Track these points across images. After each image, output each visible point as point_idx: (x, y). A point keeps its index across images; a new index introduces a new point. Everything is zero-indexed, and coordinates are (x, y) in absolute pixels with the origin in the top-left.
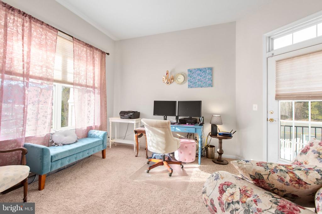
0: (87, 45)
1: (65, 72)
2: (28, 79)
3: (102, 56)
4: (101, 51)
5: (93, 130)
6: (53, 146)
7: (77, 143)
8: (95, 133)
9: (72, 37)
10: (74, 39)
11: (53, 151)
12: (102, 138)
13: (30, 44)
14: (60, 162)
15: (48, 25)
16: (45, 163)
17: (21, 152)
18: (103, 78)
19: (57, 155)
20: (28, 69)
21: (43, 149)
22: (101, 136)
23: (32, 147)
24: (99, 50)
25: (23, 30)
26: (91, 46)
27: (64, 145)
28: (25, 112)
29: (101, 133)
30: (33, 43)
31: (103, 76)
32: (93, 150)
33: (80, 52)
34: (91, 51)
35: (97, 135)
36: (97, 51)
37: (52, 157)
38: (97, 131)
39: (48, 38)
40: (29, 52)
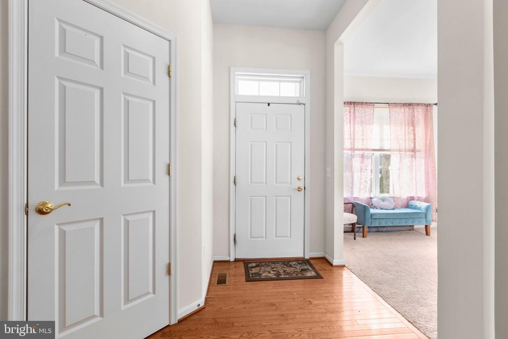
0: (405, 105)
1: (382, 140)
2: (354, 152)
3: (427, 110)
4: (425, 104)
5: (415, 201)
6: (372, 208)
7: (395, 210)
8: (416, 204)
9: (388, 103)
10: (390, 105)
11: (372, 211)
12: (424, 211)
13: (354, 123)
14: (378, 221)
15: (366, 103)
16: (367, 217)
17: (351, 205)
18: (429, 138)
19: (375, 214)
20: (354, 145)
21: (365, 206)
22: (423, 207)
23: (358, 204)
24: (422, 104)
25: (350, 116)
26: (410, 105)
27: (381, 209)
28: (352, 177)
29: (423, 205)
30: (356, 122)
31: (429, 135)
32: (412, 221)
33: (397, 115)
34: (410, 109)
35: (419, 206)
36: (419, 107)
37: (371, 214)
38: (419, 202)
39: (367, 114)
40: (354, 129)
